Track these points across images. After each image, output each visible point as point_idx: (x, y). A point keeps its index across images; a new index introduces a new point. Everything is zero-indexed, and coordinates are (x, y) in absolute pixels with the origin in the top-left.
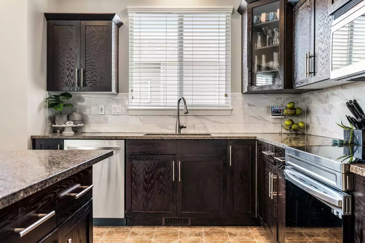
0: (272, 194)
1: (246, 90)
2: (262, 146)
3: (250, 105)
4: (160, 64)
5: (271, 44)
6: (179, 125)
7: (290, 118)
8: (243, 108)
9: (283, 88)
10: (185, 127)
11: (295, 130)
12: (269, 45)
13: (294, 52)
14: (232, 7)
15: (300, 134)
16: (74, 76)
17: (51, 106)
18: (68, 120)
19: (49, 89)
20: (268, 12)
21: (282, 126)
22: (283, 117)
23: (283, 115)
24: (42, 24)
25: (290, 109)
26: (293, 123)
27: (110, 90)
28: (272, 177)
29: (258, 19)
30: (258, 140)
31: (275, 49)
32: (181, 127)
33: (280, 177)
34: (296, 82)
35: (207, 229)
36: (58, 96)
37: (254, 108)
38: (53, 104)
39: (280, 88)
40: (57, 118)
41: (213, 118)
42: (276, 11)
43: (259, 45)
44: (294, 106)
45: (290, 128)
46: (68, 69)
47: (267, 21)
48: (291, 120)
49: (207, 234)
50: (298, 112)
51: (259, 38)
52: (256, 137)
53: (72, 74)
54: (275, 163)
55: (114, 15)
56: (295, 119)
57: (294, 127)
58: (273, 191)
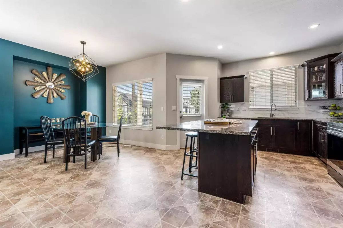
0: (321, 140)
1: (307, 100)
2: (315, 122)
3: (309, 106)
4: (253, 87)
5: (321, 79)
6: (272, 114)
7: (334, 111)
8: (305, 107)
9: (328, 98)
10: (275, 115)
11: (336, 117)
12: (320, 80)
13: (334, 83)
14: (298, 65)
15: (340, 119)
16: (230, 97)
17: (222, 108)
18: (227, 112)
19: (221, 102)
20: (318, 66)
21: (328, 115)
22: (329, 111)
23: (329, 110)
24: (219, 80)
25: (333, 107)
26: (335, 113)
27: (243, 102)
28: (321, 134)
29: (313, 69)
30: (313, 121)
31: (323, 82)
32: (273, 115)
33: (325, 134)
34: (336, 95)
35: (287, 155)
36: (224, 104)
37: (310, 107)
38: (222, 107)
39: (326, 98)
40: (223, 112)
41: (288, 112)
42: (324, 66)
43: (314, 80)
44: (336, 106)
45: (333, 116)
46: (227, 95)
47: (318, 70)
48: (334, 112)
49: (287, 156)
50: (338, 108)
51: (314, 77)
52: (312, 119)
53: (229, 97)
54: (323, 128)
55: (245, 75)
56: (336, 112)
57: (335, 115)
58: (322, 140)
